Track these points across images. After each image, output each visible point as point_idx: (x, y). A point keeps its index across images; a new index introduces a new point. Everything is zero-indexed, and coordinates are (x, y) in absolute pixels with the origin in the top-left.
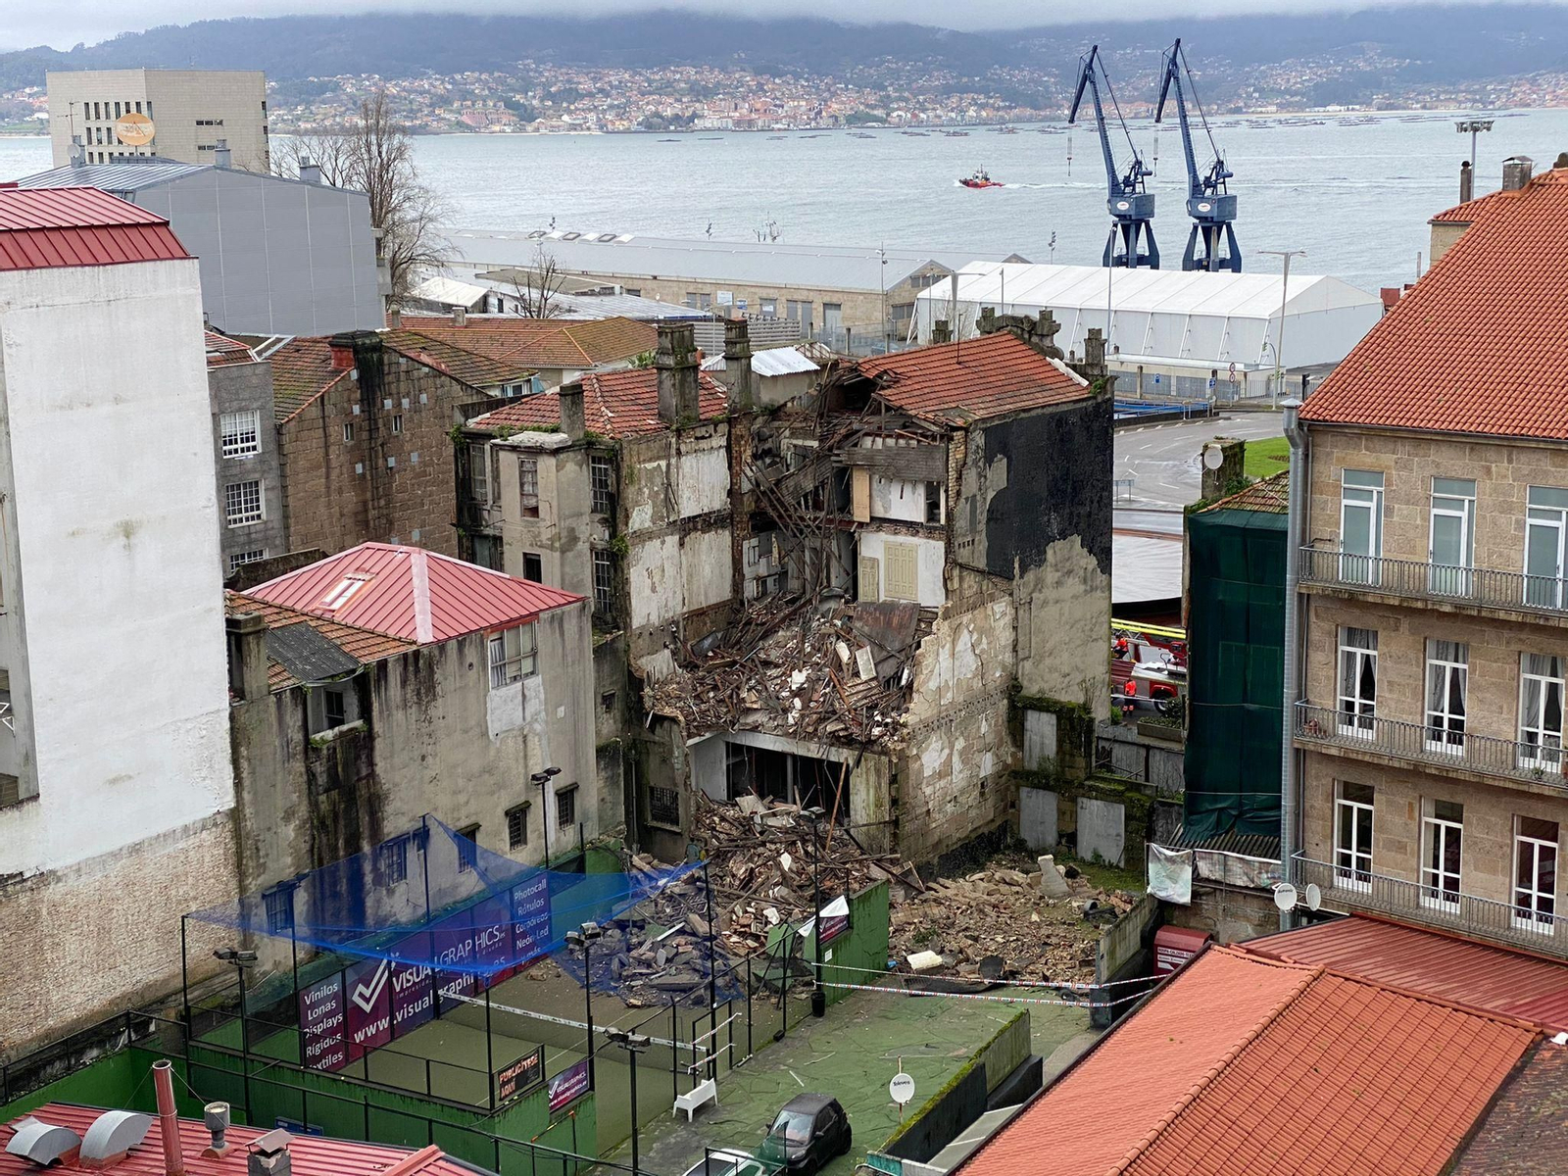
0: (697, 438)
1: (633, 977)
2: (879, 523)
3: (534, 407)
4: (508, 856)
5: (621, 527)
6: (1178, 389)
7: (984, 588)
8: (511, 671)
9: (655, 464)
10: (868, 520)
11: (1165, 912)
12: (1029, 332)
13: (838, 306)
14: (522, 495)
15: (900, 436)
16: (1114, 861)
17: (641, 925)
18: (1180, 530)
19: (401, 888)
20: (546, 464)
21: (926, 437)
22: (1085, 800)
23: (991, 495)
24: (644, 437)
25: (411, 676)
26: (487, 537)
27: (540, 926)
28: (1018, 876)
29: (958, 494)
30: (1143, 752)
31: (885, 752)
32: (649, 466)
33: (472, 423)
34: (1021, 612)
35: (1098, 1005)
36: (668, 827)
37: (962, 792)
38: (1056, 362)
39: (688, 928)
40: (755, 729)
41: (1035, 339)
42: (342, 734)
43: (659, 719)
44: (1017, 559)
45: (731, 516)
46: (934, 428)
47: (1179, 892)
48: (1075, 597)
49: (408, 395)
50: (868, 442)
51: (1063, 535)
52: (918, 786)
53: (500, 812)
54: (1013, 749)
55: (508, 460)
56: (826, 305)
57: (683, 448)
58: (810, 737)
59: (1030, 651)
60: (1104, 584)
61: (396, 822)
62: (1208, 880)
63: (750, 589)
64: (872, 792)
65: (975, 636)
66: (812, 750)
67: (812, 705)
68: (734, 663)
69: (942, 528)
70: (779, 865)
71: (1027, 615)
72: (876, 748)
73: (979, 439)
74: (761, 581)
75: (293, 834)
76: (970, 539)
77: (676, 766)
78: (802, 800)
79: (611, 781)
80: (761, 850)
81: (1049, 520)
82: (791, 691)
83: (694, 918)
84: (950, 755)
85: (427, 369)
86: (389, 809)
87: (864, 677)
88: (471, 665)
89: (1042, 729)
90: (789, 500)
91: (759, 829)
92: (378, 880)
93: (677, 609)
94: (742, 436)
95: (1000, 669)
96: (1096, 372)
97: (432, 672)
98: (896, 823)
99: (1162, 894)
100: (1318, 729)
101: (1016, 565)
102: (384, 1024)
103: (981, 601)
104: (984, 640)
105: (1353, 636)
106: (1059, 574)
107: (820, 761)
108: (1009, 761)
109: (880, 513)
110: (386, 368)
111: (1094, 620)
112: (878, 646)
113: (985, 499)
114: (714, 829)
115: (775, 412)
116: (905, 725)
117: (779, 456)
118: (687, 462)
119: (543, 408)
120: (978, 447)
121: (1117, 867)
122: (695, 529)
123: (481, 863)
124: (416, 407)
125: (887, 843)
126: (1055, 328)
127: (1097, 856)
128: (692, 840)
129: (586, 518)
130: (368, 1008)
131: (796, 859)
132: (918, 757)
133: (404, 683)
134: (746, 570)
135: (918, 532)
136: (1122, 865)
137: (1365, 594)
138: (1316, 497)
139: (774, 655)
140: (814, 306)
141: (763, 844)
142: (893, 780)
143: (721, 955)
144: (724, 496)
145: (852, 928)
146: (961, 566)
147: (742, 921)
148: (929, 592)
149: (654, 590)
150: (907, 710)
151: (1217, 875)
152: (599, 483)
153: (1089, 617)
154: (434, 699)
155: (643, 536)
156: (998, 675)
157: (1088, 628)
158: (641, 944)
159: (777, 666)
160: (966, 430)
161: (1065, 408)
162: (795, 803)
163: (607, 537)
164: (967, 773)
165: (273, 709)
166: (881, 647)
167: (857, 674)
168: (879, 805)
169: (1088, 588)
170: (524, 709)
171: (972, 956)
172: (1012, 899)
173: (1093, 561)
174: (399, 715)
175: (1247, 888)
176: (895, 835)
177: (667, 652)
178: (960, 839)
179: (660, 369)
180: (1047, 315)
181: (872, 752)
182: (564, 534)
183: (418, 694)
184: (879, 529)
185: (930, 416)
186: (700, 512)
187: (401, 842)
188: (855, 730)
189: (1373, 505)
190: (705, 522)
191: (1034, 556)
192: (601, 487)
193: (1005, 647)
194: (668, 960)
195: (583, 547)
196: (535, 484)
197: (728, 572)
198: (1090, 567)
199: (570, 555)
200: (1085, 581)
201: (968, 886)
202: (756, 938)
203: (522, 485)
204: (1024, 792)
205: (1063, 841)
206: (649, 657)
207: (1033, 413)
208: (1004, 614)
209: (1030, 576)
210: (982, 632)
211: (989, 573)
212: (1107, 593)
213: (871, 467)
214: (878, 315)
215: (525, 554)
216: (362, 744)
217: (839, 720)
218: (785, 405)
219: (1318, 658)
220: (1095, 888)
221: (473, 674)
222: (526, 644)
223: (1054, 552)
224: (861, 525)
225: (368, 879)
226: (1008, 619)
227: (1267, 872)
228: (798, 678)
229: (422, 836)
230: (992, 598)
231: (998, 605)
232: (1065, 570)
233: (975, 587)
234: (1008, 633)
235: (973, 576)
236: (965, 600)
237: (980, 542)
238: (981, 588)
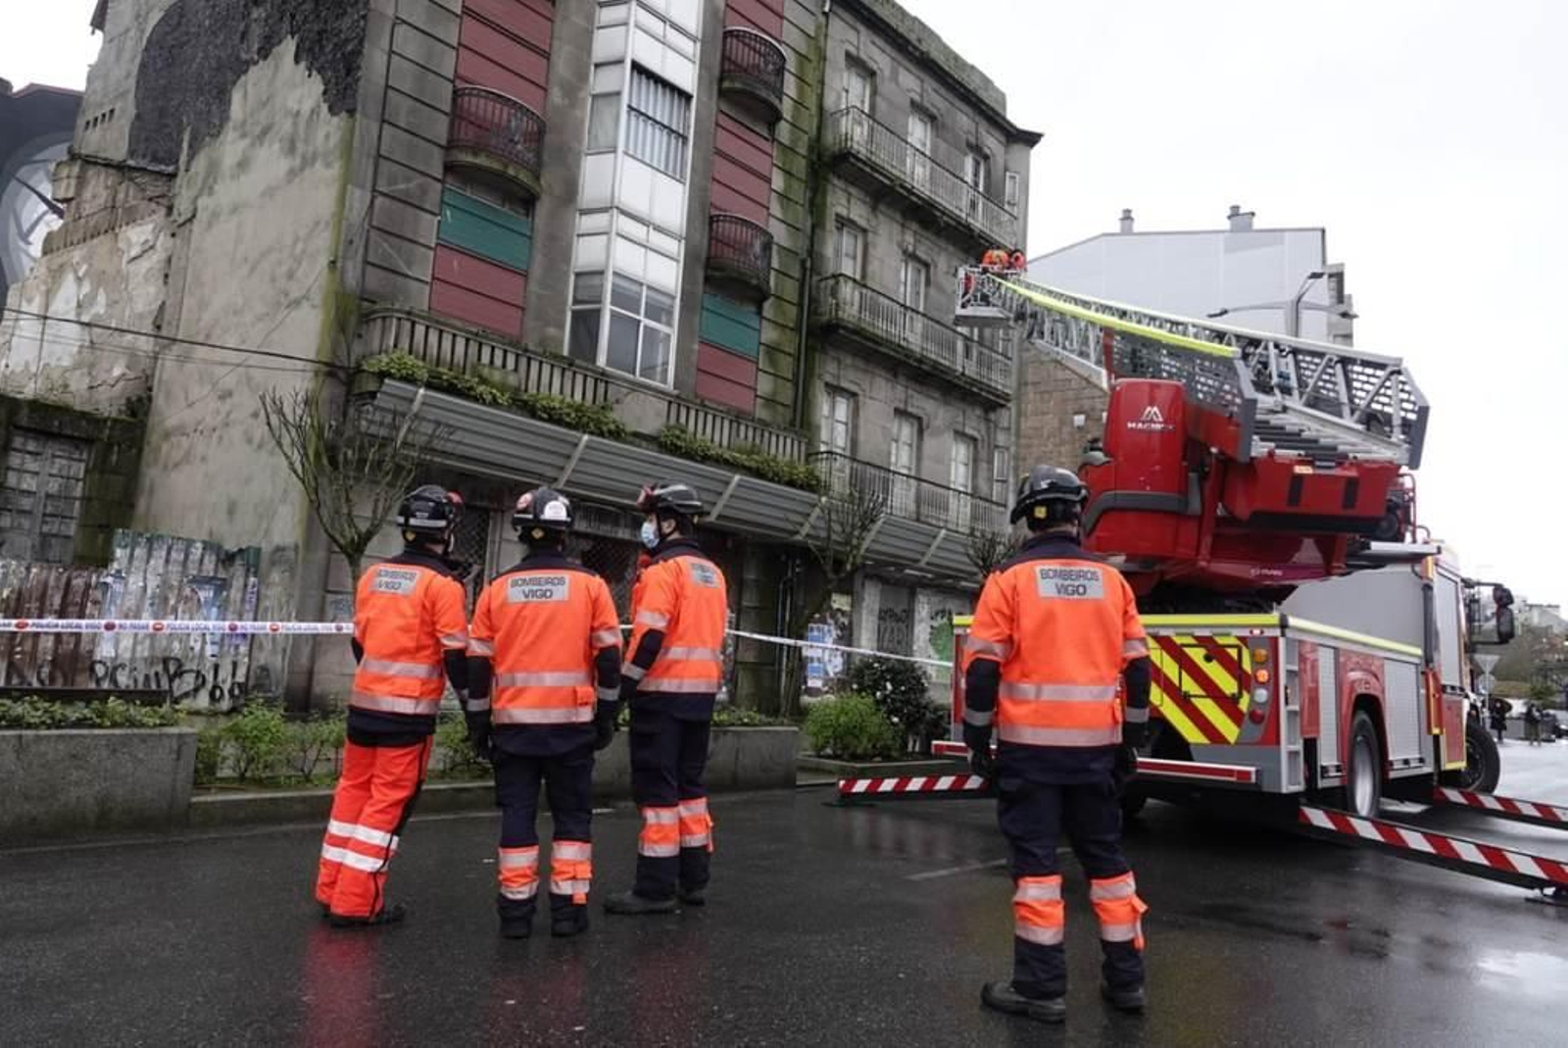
7: (121, 196)
23: (156, 17)
34: (179, 243)
44: (187, 132)
48: (269, 192)
51: (265, 49)
59: (178, 327)
65: (86, 288)
71: (184, 246)
76: (106, 110)
81: (245, 29)
101: (185, 145)
104: (102, 298)
106: (245, 142)
111: (300, 246)
113: (142, 31)
146: (85, 161)
153: (288, 241)
156: (117, 372)
157: (284, 268)
169: (298, 161)
191: (211, 119)
193: (141, 317)
198: (307, 107)
208: (148, 248)
209: (200, 164)
210: (100, 279)
211: (130, 167)
223: (245, 94)
226: (155, 259)
230: (132, 217)
231: (138, 229)
232: (257, 130)
233: (103, 196)
234: (152, 290)
235: (107, 178)
236: (83, 221)
237: (123, 111)
238: (114, 200)
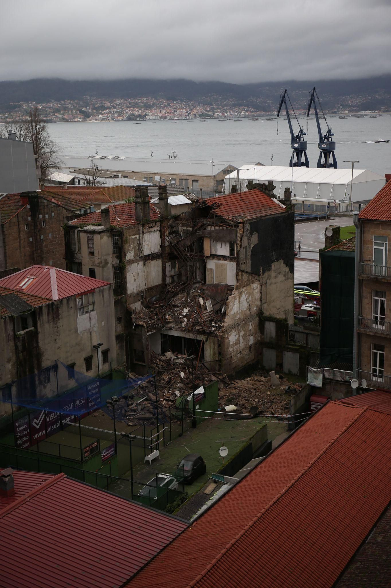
0: (149, 227)
1: (130, 415)
2: (214, 256)
3: (92, 217)
4: (86, 374)
5: (123, 259)
6: (316, 209)
7: (250, 278)
8: (85, 310)
9: (135, 237)
10: (209, 255)
11: (313, 390)
12: (265, 189)
13: (197, 181)
14: (88, 248)
15: (221, 226)
16: (296, 373)
17: (132, 397)
18: (318, 258)
19: (48, 386)
20: (97, 237)
21: (229, 226)
22: (286, 352)
23: (252, 246)
24: (131, 227)
25: (51, 312)
26: (76, 263)
27: (97, 398)
28: (263, 379)
29: (241, 246)
30: (305, 336)
31: (216, 336)
32: (133, 237)
33: (70, 223)
34: (263, 287)
35: (290, 422)
36: (141, 363)
37: (243, 349)
38: (274, 200)
39: (149, 399)
40: (171, 329)
41: (267, 192)
42: (27, 332)
43: (137, 326)
44: (261, 268)
45: (162, 254)
46: (232, 223)
47: (318, 383)
48: (281, 281)
49: (47, 213)
50: (209, 228)
51: (277, 260)
52: (228, 348)
53: (82, 359)
54: (260, 335)
55: (83, 236)
56: (193, 181)
57: (145, 231)
58: (190, 331)
59: (266, 300)
60: (292, 277)
61: (46, 363)
62: (328, 379)
63: (169, 280)
64: (212, 350)
65: (247, 296)
66: (191, 336)
67: (191, 320)
68: (163, 306)
69: (235, 258)
70: (180, 376)
71: (265, 288)
72: (213, 335)
73: (248, 226)
74: (172, 277)
75: (10, 367)
76: (245, 262)
77: (143, 342)
78: (187, 353)
79: (121, 348)
80: (173, 371)
81: (272, 255)
82: (183, 315)
83: (151, 395)
84: (239, 337)
85: (54, 204)
86: (44, 358)
87: (209, 310)
88: (71, 307)
89: (270, 327)
90: (182, 249)
91: (172, 363)
92: (40, 383)
93: (143, 287)
94: (165, 227)
95: (256, 307)
96: (288, 203)
97: (58, 310)
98: (220, 361)
99: (312, 384)
100: (366, 326)
101: (261, 271)
102: (43, 433)
103: (249, 283)
104: (250, 297)
105: (377, 294)
106: (275, 274)
107: (193, 340)
108: (259, 339)
109: (214, 252)
110: (40, 205)
111: (288, 290)
112: (213, 299)
113: (250, 247)
114: (157, 364)
115: (176, 218)
116: (223, 327)
117: (178, 233)
118: (146, 236)
119: (95, 217)
120: (247, 229)
121: (297, 375)
122: (149, 259)
123: (76, 377)
124: (50, 218)
125: (217, 367)
126: (274, 188)
127: (290, 371)
128: (149, 368)
129: (111, 256)
130: (38, 427)
131: (185, 374)
132: (228, 338)
133: (48, 314)
134: (167, 274)
135: (227, 259)
136: (298, 374)
137: (381, 279)
138: (365, 245)
139: (177, 303)
140: (189, 181)
141: (174, 369)
142: (219, 346)
143: (160, 407)
144: (159, 247)
145: (206, 397)
146: (243, 271)
147: (167, 396)
148: (231, 280)
149: (135, 281)
150: (224, 322)
151: (331, 377)
152: (115, 244)
153: (286, 288)
154: (59, 319)
155: (131, 262)
156: (255, 309)
157: (286, 292)
158: (132, 404)
159: (178, 307)
160: (243, 223)
161: (278, 215)
162: (185, 354)
163: (118, 262)
164: (244, 343)
165: (3, 324)
166: (215, 300)
167: (206, 309)
168: (214, 354)
169: (286, 278)
170: (90, 322)
171: (247, 406)
172: (261, 387)
173: (287, 269)
174: (47, 326)
175: (341, 381)
176: (220, 366)
177: (140, 303)
178: (242, 366)
179: (136, 203)
180: (271, 183)
181: (212, 337)
182: (103, 261)
183: (53, 318)
184: (213, 259)
185: (231, 218)
186: (150, 253)
187: (48, 369)
188: (206, 329)
189: (384, 248)
190: (152, 257)
191: (267, 268)
192: (116, 245)
193: (257, 299)
194: (142, 410)
195: (110, 266)
196: (93, 244)
197: (161, 274)
198: (287, 271)
199: (105, 269)
200: (285, 276)
201: (245, 382)
202: (172, 401)
203: (88, 244)
204: (264, 349)
205: (278, 367)
206: (133, 304)
207: (267, 217)
208: (257, 288)
209: (266, 274)
210: (249, 294)
211: (252, 273)
212: (293, 280)
213: (210, 237)
214: (211, 184)
215: (90, 269)
216: (34, 336)
217: (200, 325)
218: (180, 215)
219: (365, 301)
220: (289, 382)
221: (72, 311)
222: (90, 300)
223: (274, 266)
224: (207, 257)
225: (37, 382)
226: (258, 290)
227: (348, 376)
228: (186, 311)
229: (55, 367)
230: (253, 282)
231: (255, 285)
232: (278, 272)
233: (247, 279)
234: (258, 294)
235: (246, 274)
236: (244, 283)
237: (249, 262)
238: (249, 279)
